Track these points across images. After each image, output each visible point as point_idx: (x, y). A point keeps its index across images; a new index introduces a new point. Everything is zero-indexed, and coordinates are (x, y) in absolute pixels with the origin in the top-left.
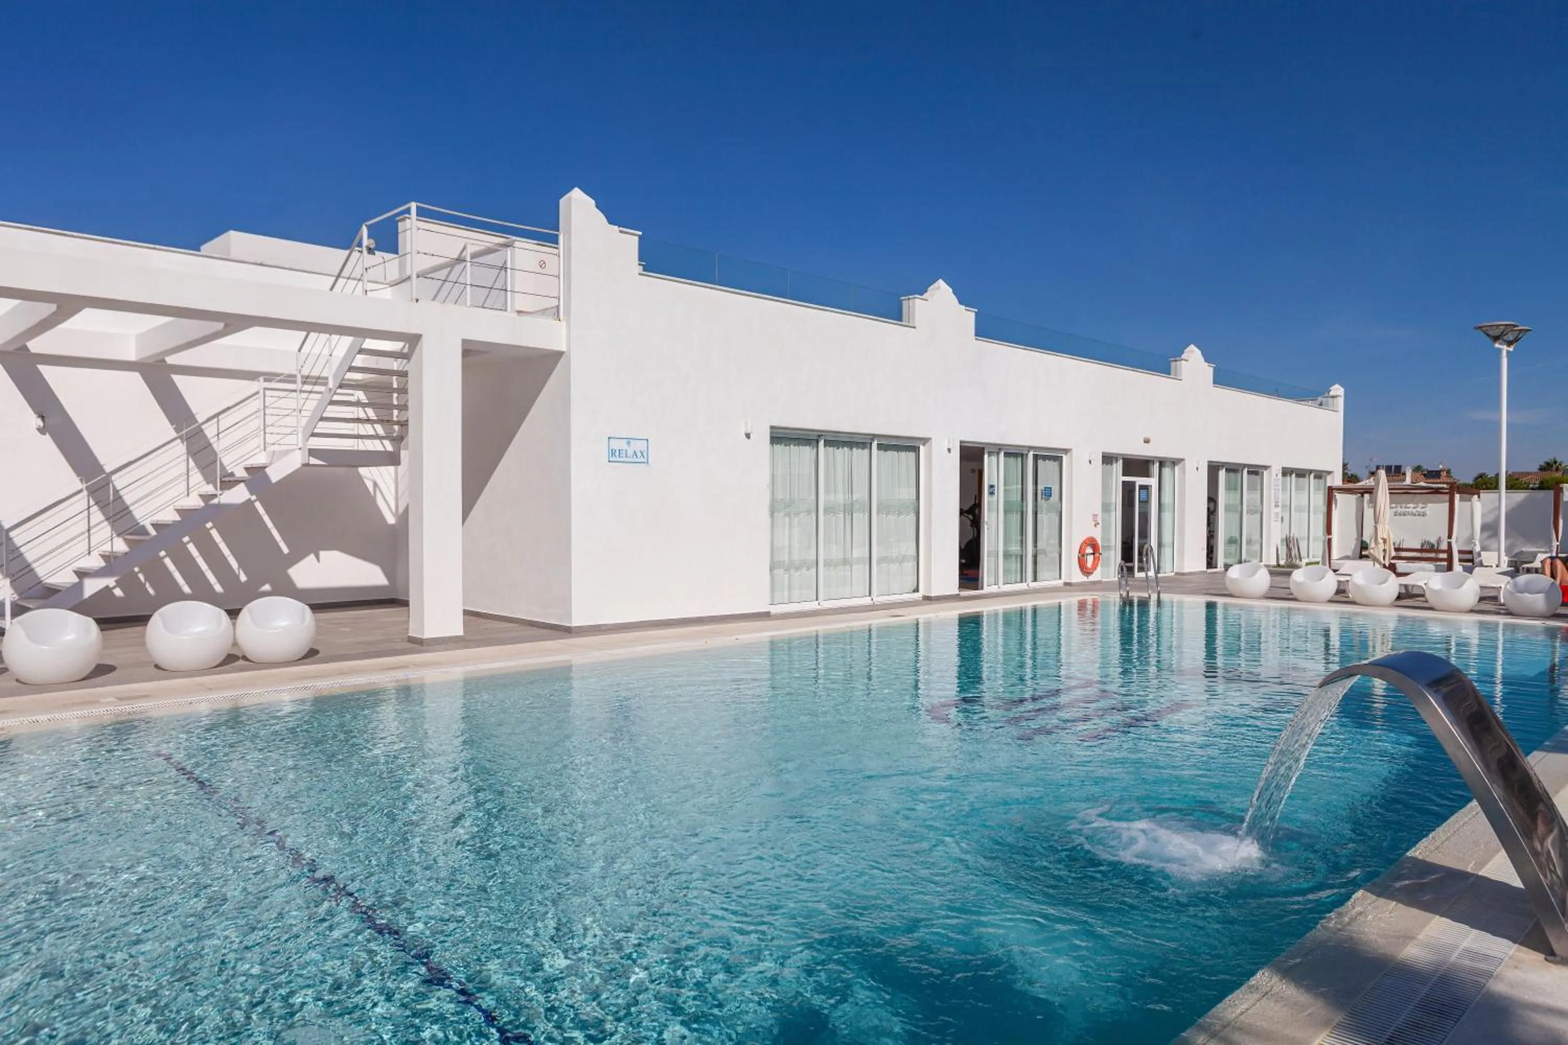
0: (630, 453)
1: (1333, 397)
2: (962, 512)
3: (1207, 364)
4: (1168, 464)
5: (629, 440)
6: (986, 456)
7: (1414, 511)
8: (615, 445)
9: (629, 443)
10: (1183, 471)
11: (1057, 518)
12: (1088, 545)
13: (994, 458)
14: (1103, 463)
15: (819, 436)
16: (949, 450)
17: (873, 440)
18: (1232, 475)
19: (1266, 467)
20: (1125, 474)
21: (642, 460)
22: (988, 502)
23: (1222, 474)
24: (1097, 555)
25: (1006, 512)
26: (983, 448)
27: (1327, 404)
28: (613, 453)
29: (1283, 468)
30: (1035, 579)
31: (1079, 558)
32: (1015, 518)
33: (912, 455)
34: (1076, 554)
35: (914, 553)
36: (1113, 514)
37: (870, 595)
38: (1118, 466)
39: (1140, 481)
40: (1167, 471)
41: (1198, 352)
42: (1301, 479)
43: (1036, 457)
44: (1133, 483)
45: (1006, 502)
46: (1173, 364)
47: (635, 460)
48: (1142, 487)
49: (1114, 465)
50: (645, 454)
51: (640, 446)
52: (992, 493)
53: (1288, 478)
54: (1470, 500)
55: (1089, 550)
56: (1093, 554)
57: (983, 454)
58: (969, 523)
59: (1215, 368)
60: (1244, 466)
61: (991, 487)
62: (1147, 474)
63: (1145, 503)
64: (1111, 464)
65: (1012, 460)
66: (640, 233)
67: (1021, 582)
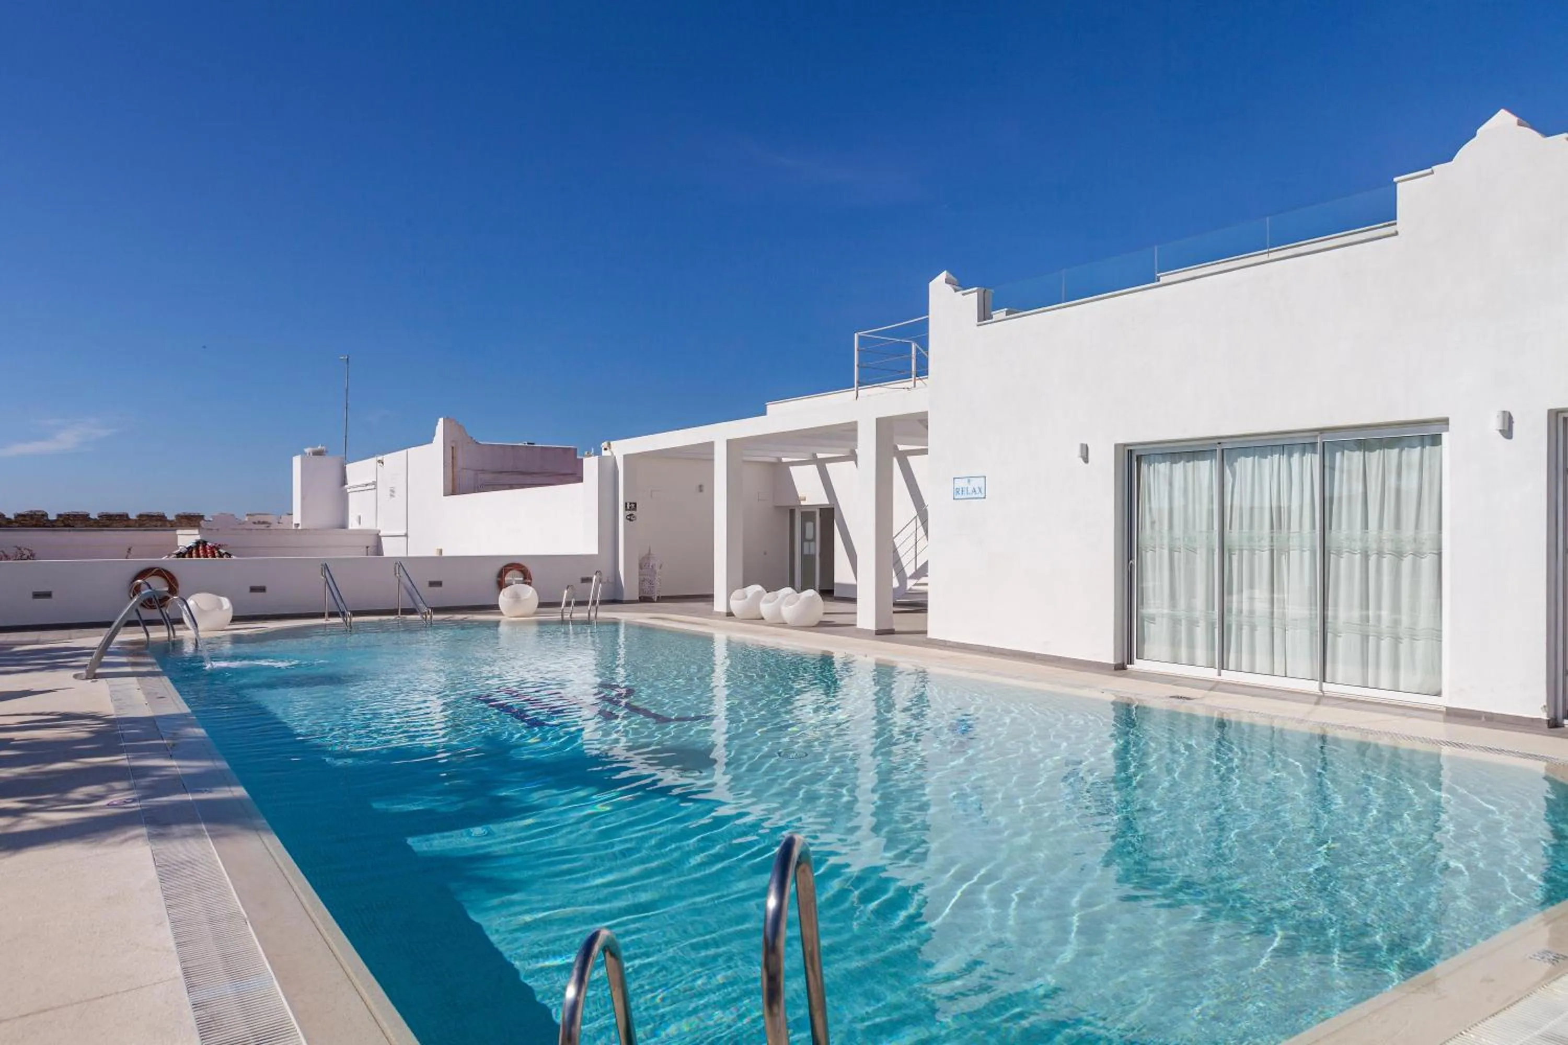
0: (970, 490)
5: (969, 478)
8: (960, 484)
9: (969, 481)
21: (980, 495)
28: (957, 491)
47: (974, 495)
50: (983, 490)
51: (977, 483)
66: (975, 289)
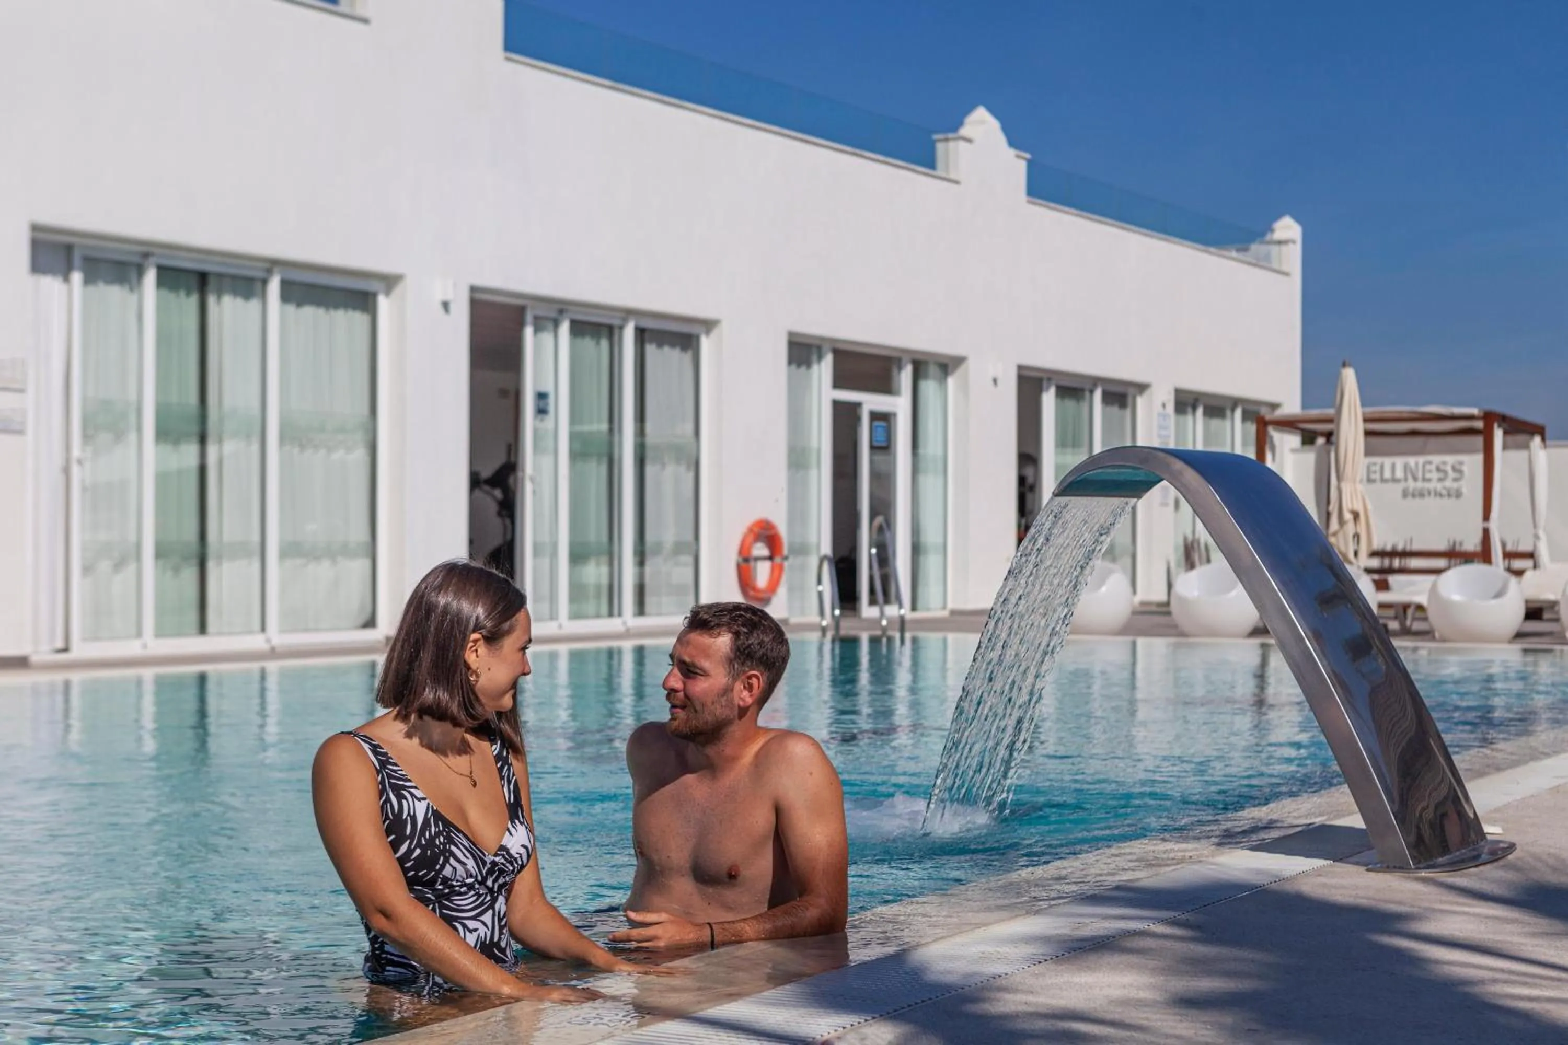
1: (1280, 243)
2: (475, 482)
3: (1012, 152)
4: (933, 370)
6: (529, 331)
7: (1439, 486)
10: (964, 388)
11: (691, 475)
12: (757, 538)
13: (547, 338)
14: (790, 362)
15: (146, 255)
16: (446, 305)
17: (269, 272)
18: (1070, 404)
19: (1142, 388)
20: (839, 382)
22: (536, 432)
23: (1049, 399)
24: (778, 560)
25: (576, 456)
26: (521, 310)
27: (1268, 257)
29: (1178, 392)
30: (641, 609)
31: (739, 567)
32: (596, 472)
33: (359, 319)
34: (732, 558)
35: (364, 536)
36: (813, 473)
37: (263, 629)
38: (824, 369)
39: (871, 402)
40: (929, 387)
41: (993, 124)
42: (1215, 423)
43: (642, 335)
44: (857, 406)
45: (573, 437)
46: (940, 147)
48: (876, 416)
49: (815, 367)
52: (541, 411)
53: (1189, 418)
54: (1526, 447)
55: (760, 550)
56: (771, 558)
57: (521, 325)
58: (493, 507)
59: (1031, 164)
60: (1096, 381)
61: (541, 396)
62: (886, 386)
63: (883, 448)
64: (809, 365)
65: (588, 343)
67: (611, 614)
